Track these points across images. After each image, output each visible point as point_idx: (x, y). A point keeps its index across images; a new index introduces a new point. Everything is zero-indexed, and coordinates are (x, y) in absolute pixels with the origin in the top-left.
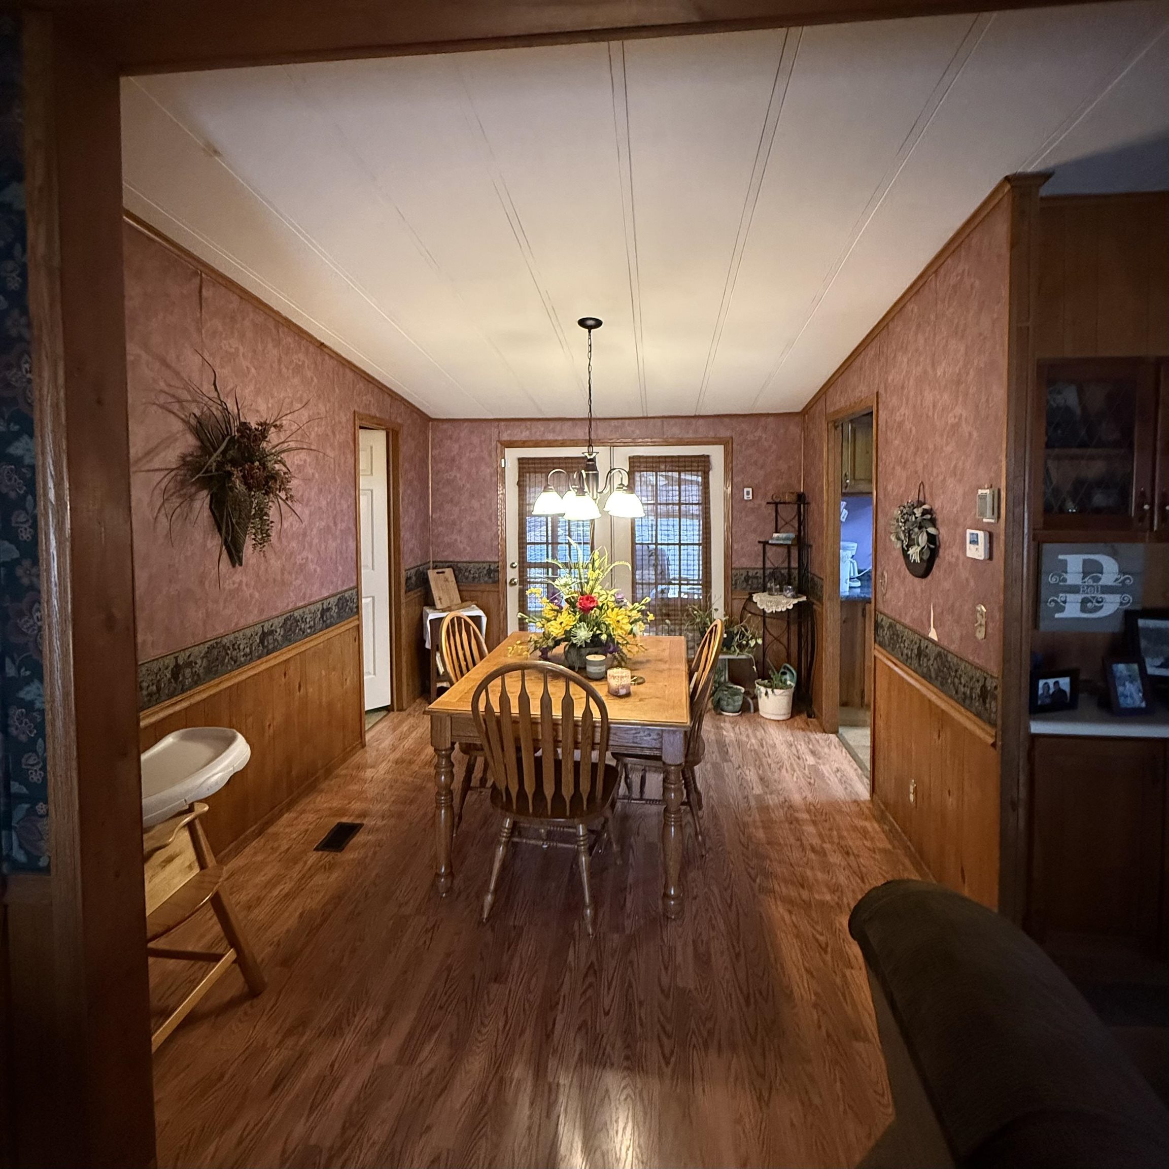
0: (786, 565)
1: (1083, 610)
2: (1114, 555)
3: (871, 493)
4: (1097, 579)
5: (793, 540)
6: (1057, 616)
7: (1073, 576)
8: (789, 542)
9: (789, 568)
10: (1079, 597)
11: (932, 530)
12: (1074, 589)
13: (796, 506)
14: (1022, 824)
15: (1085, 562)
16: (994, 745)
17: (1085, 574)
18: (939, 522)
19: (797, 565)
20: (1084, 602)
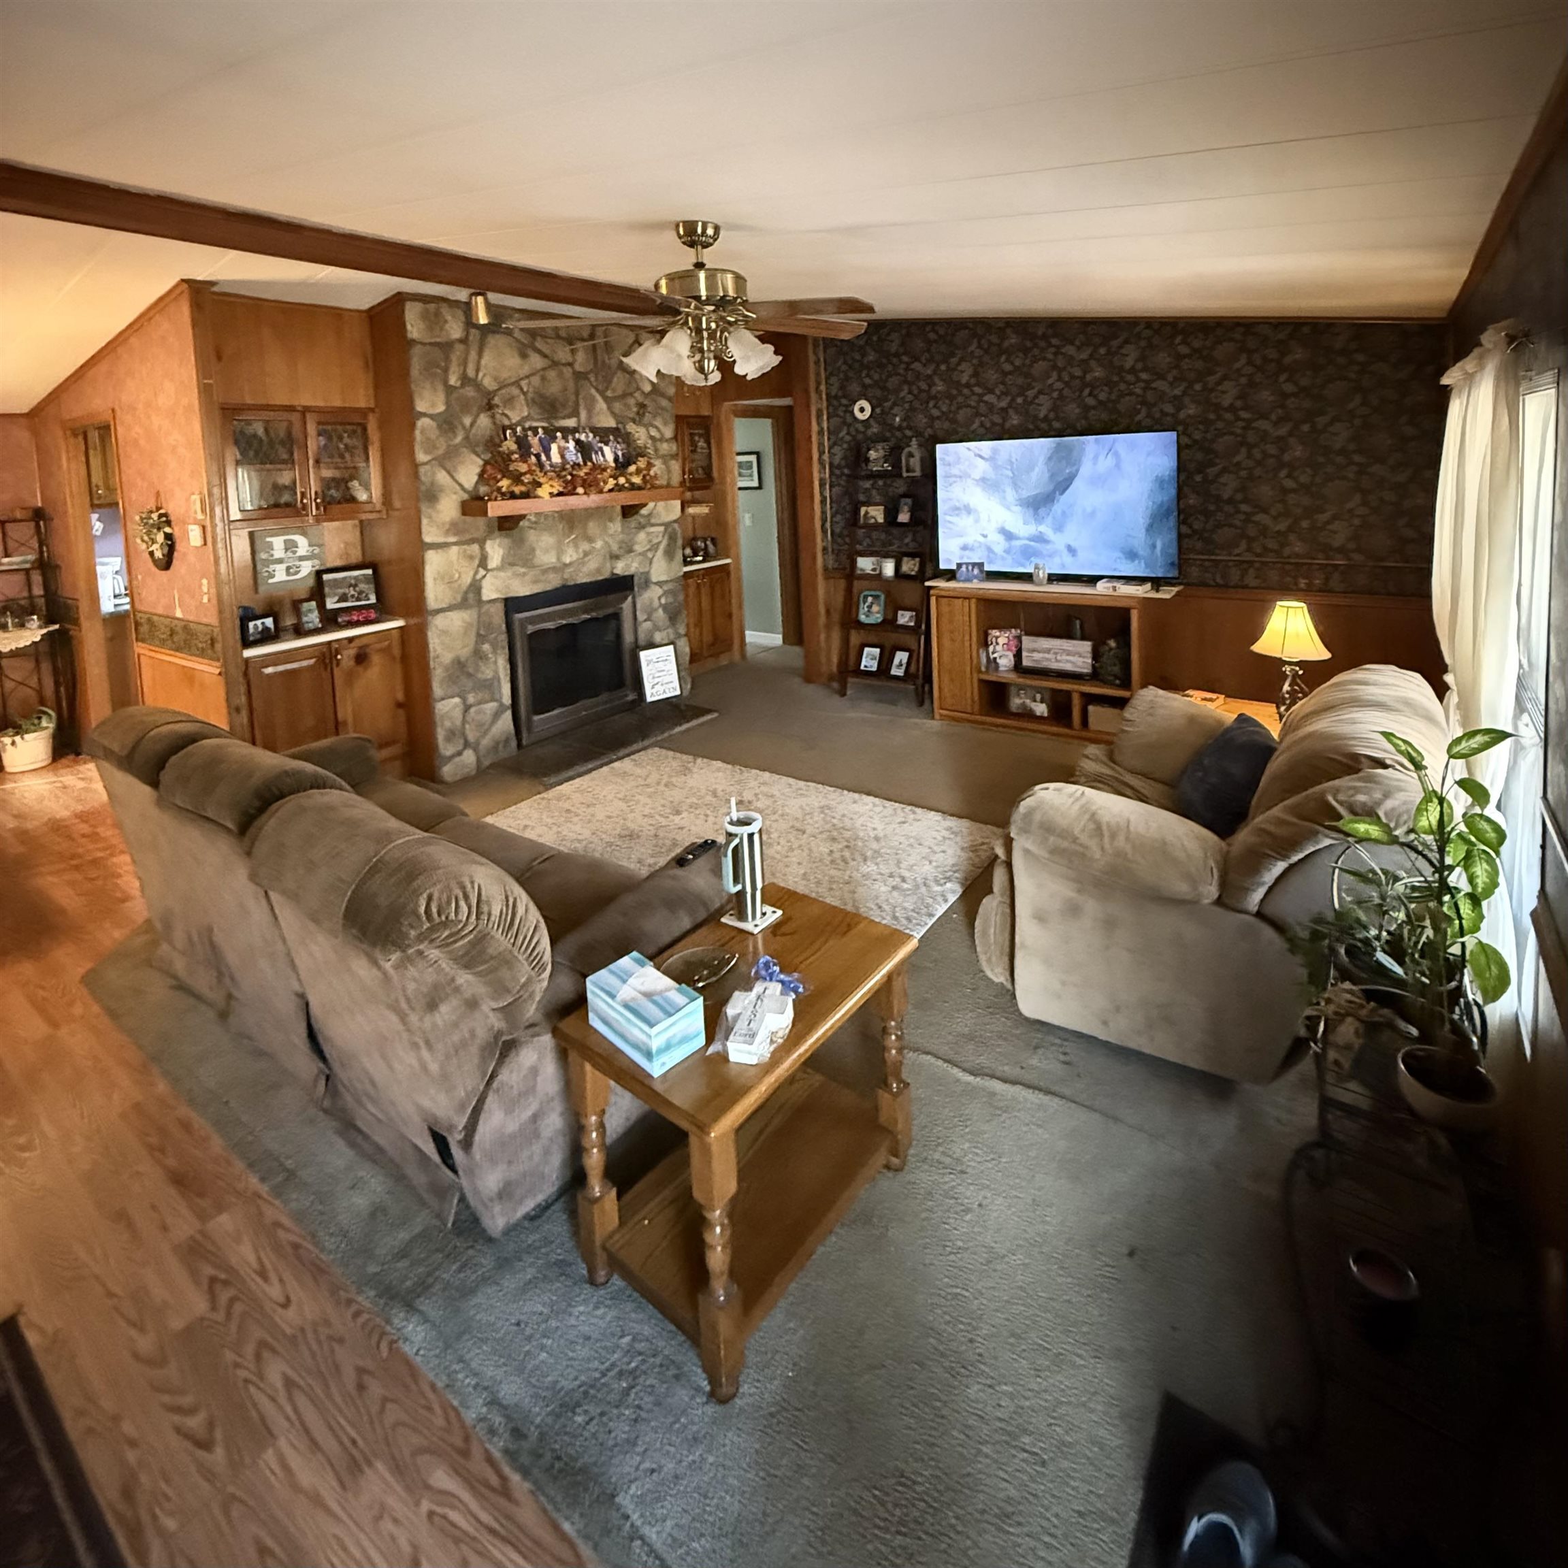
0: (25, 594)
1: (288, 573)
2: (304, 534)
3: (117, 504)
4: (295, 552)
5: (33, 563)
6: (271, 581)
7: (279, 552)
8: (28, 566)
9: (31, 597)
10: (283, 566)
11: (168, 530)
12: (280, 561)
13: (32, 524)
14: (245, 720)
15: (285, 541)
16: (220, 674)
17: (286, 550)
18: (173, 524)
19: (42, 593)
20: (288, 568)
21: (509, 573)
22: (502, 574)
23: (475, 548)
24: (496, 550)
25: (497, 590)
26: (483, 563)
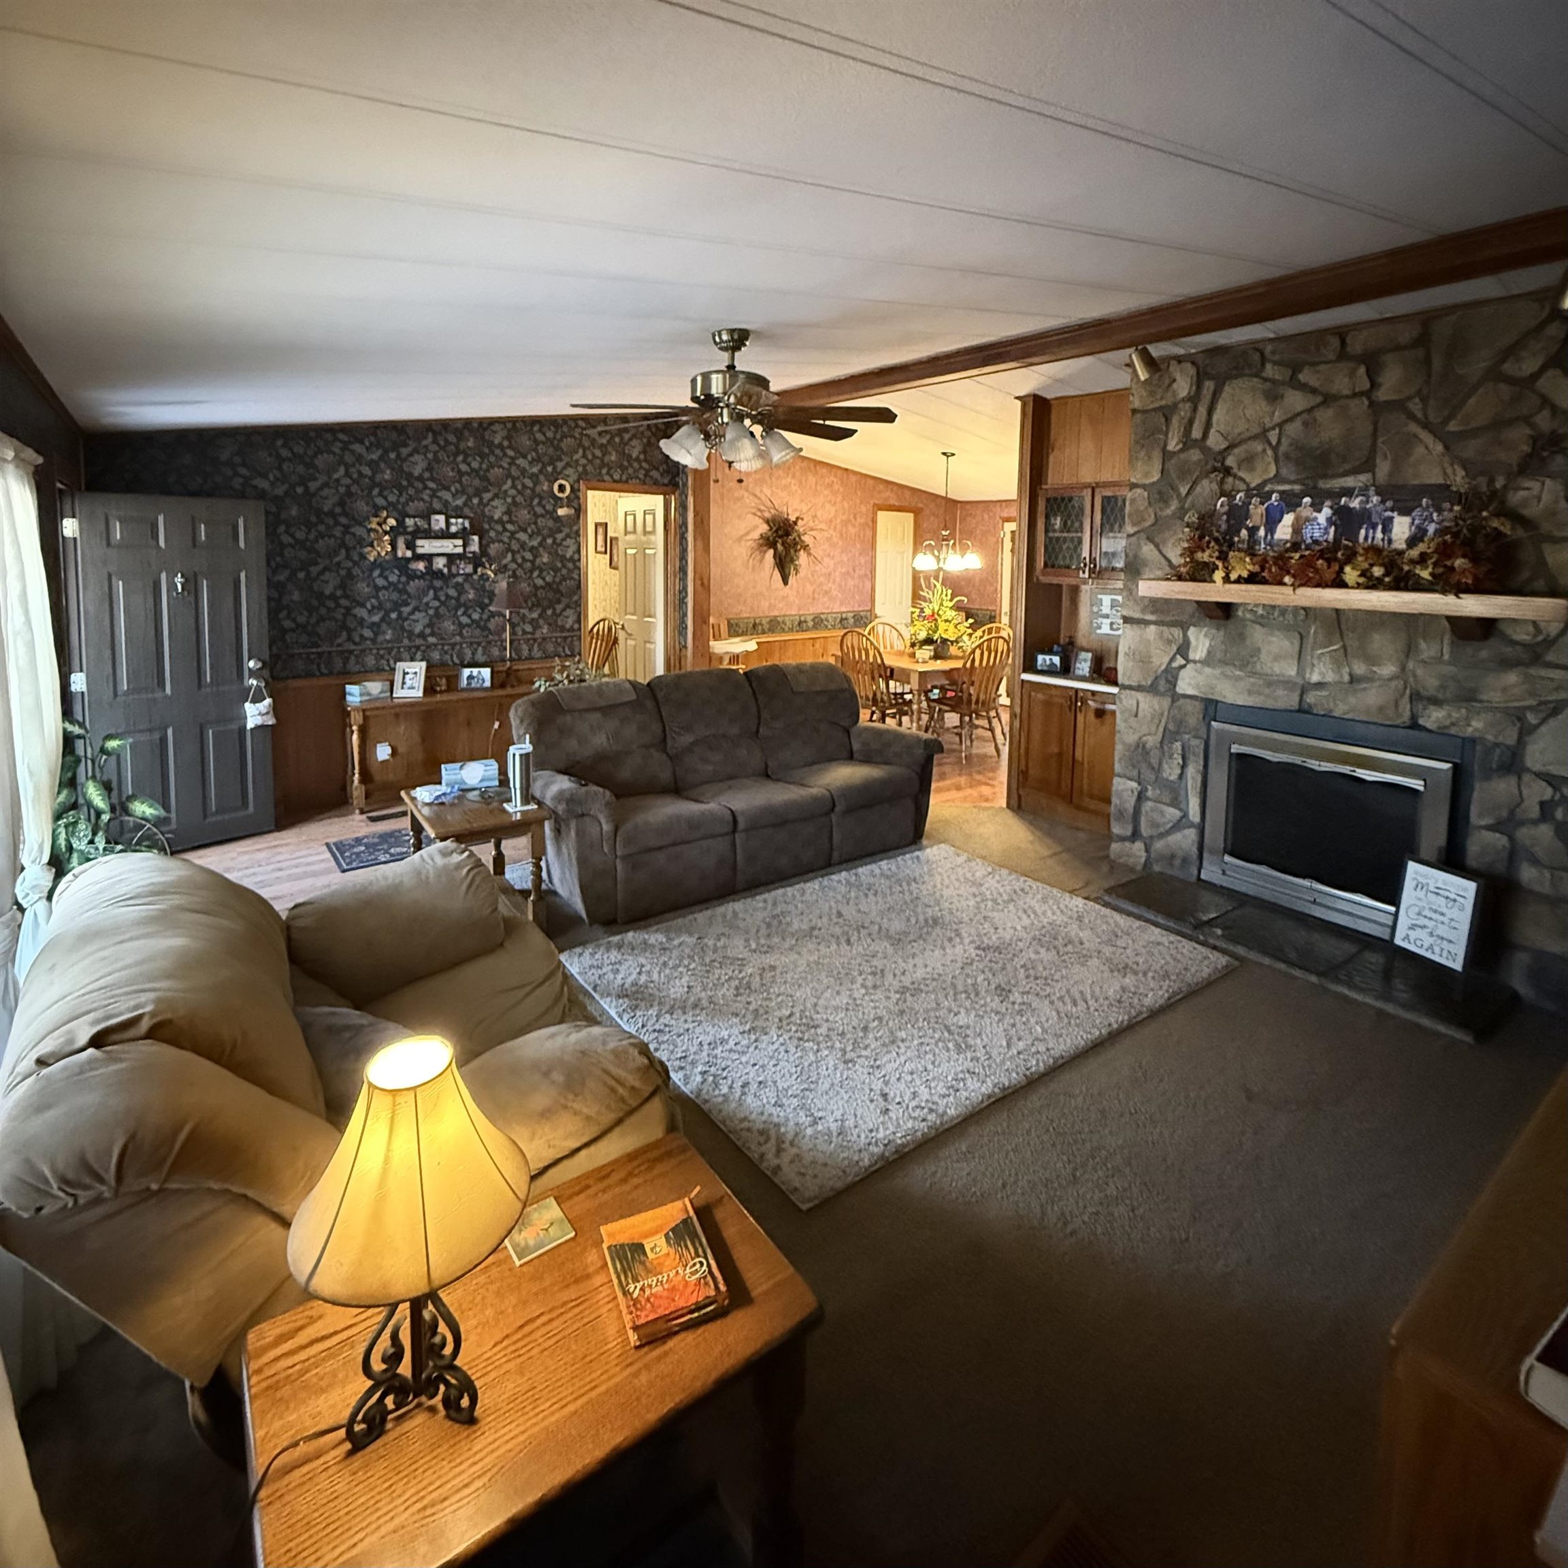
1: (1111, 628)
7: (1106, 609)
10: (1108, 621)
12: (1107, 616)
15: (1113, 600)
17: (1112, 607)
20: (1112, 624)
21: (1217, 672)
22: (1208, 670)
23: (1177, 632)
24: (1201, 641)
25: (1197, 687)
26: (1183, 649)
